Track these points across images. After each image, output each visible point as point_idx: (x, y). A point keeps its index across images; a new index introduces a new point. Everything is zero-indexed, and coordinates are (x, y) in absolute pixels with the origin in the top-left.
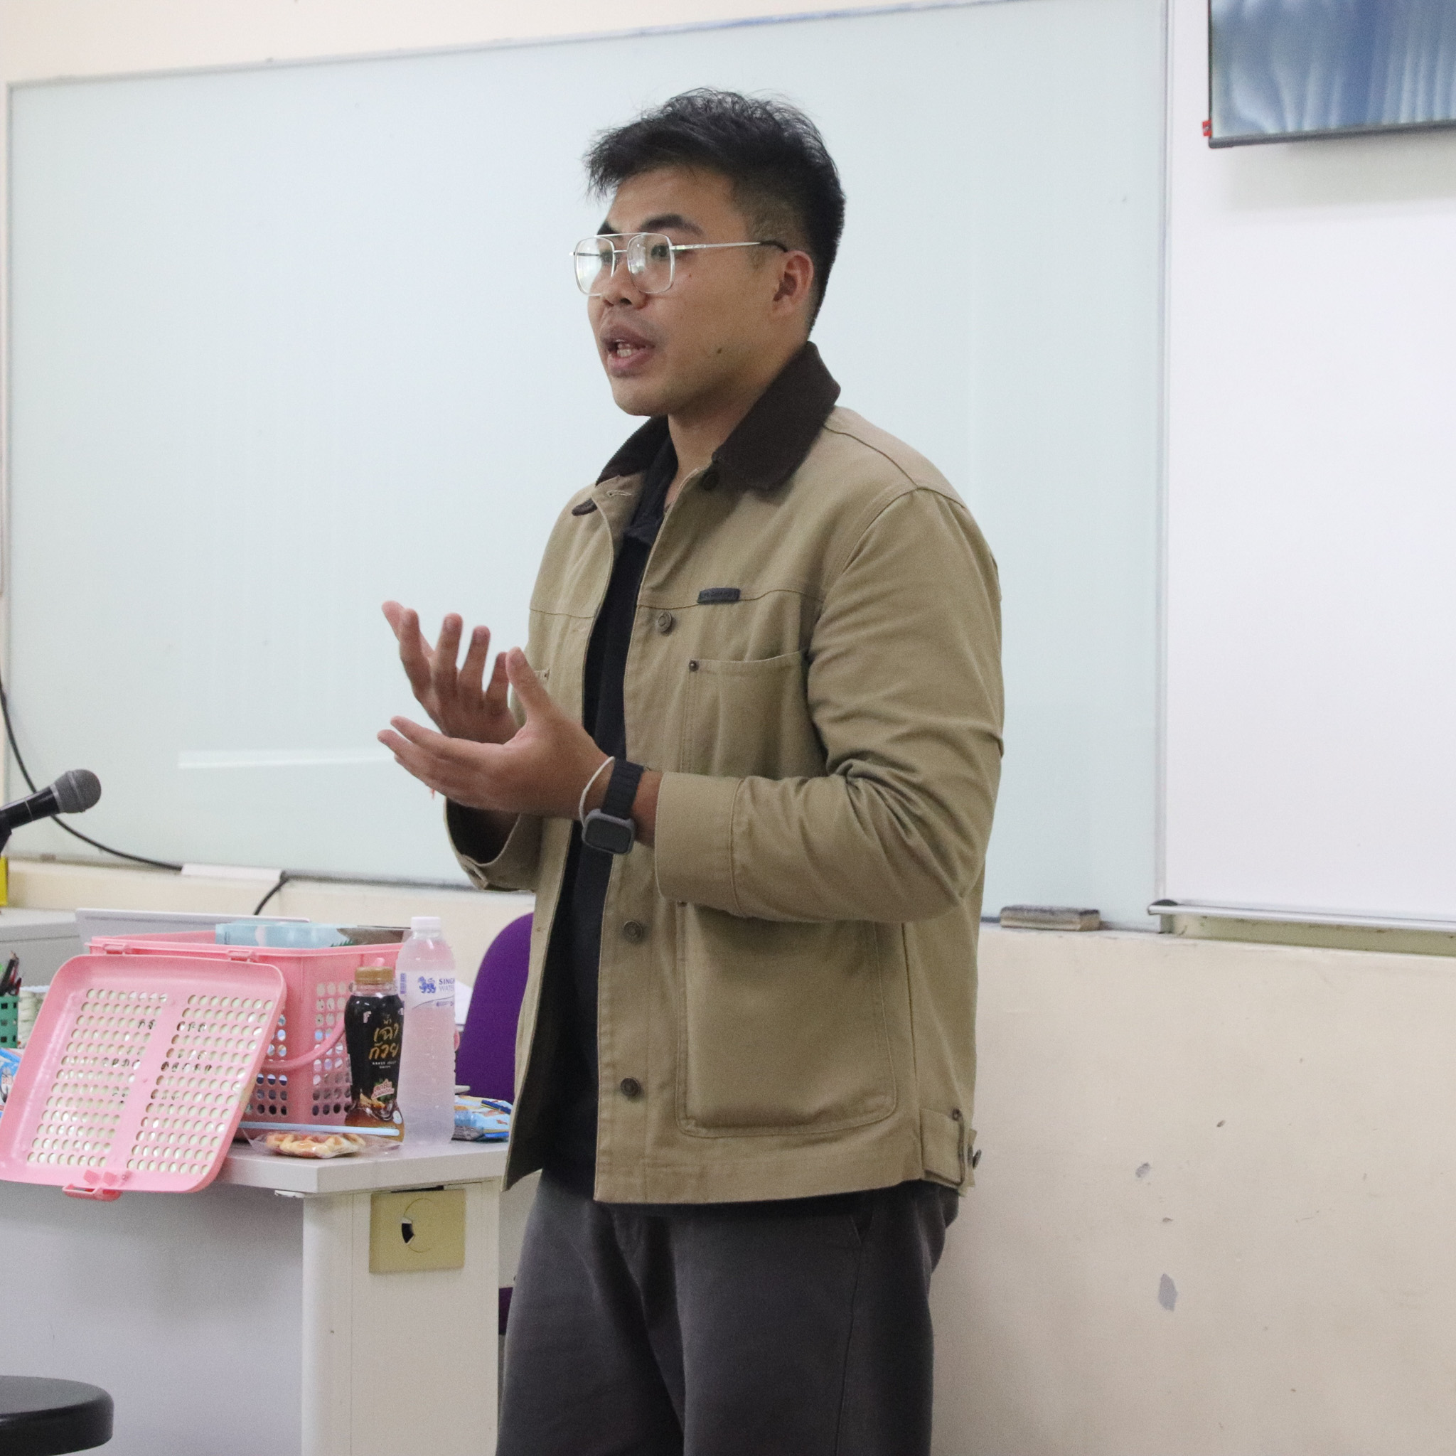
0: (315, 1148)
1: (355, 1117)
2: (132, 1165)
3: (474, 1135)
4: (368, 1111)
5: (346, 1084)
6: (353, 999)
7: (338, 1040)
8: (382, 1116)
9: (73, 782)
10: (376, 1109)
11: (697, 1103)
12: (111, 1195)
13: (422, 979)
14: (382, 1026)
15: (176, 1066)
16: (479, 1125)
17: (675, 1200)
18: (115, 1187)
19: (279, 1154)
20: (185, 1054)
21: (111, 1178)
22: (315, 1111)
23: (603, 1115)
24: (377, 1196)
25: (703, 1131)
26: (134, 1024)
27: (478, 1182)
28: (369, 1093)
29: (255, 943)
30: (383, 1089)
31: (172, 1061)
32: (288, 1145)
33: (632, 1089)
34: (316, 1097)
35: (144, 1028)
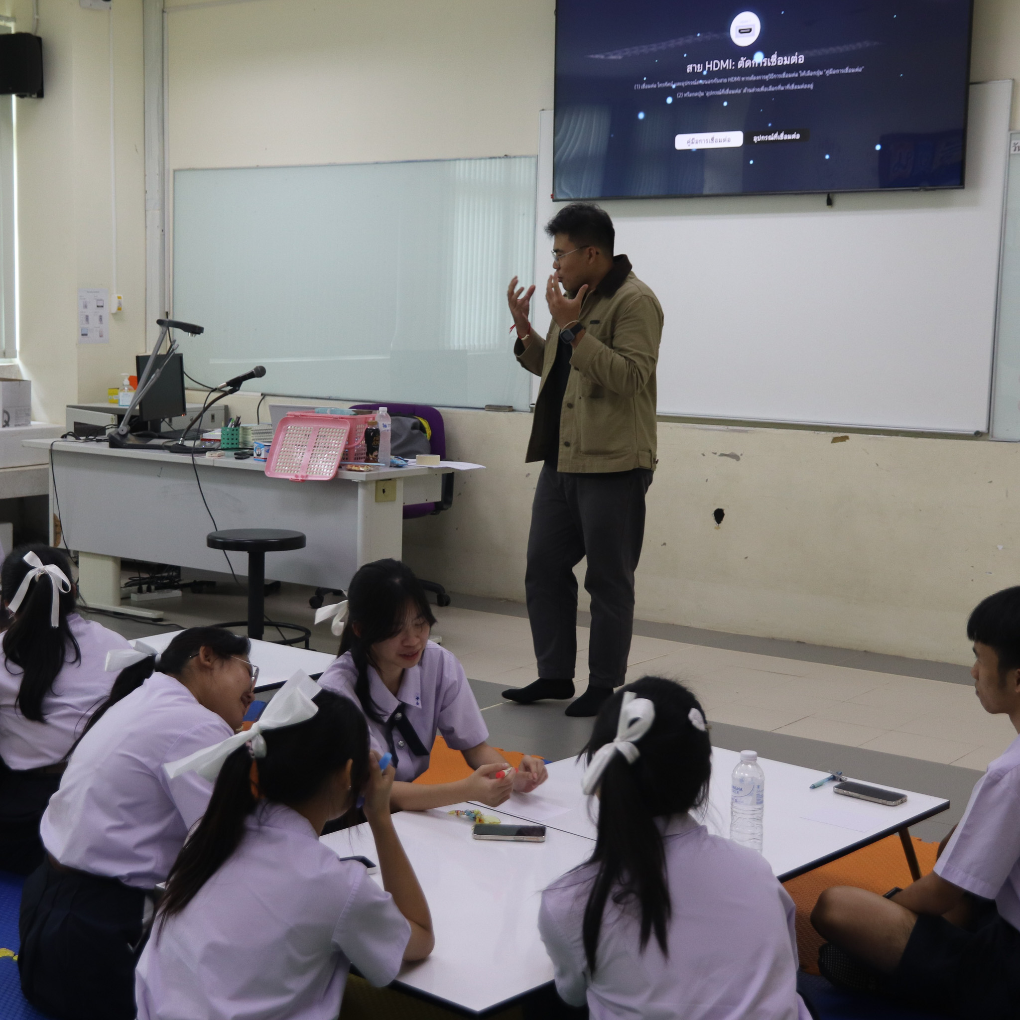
0: (361, 469)
1: (367, 460)
2: (308, 473)
3: (395, 465)
4: (371, 459)
5: (365, 452)
6: (367, 429)
7: (362, 440)
8: (375, 460)
9: (259, 369)
10: (373, 458)
11: (583, 448)
12: (303, 481)
13: (383, 424)
14: (376, 436)
15: (318, 447)
16: (397, 463)
17: (577, 472)
18: (304, 479)
19: (350, 470)
20: (320, 444)
21: (302, 476)
22: (355, 459)
23: (560, 450)
24: (377, 481)
25: (584, 455)
26: (303, 435)
27: (399, 478)
28: (372, 454)
29: (327, 413)
30: (375, 453)
31: (317, 445)
32: (354, 468)
33: (567, 444)
34: (355, 455)
35: (307, 437)
